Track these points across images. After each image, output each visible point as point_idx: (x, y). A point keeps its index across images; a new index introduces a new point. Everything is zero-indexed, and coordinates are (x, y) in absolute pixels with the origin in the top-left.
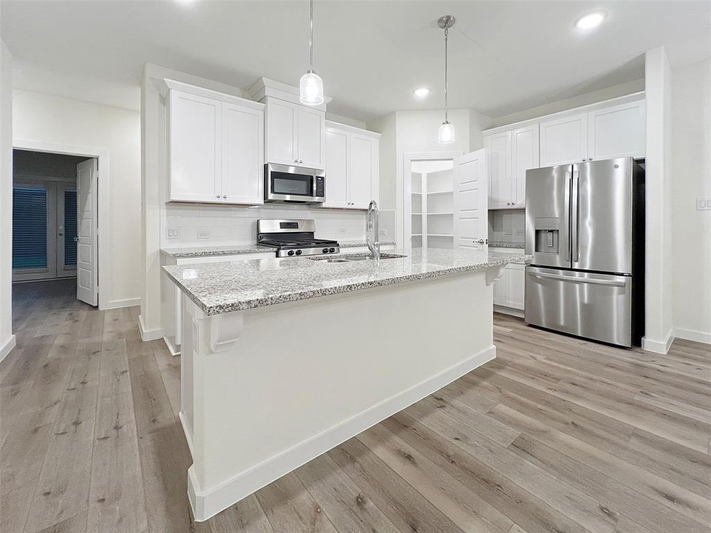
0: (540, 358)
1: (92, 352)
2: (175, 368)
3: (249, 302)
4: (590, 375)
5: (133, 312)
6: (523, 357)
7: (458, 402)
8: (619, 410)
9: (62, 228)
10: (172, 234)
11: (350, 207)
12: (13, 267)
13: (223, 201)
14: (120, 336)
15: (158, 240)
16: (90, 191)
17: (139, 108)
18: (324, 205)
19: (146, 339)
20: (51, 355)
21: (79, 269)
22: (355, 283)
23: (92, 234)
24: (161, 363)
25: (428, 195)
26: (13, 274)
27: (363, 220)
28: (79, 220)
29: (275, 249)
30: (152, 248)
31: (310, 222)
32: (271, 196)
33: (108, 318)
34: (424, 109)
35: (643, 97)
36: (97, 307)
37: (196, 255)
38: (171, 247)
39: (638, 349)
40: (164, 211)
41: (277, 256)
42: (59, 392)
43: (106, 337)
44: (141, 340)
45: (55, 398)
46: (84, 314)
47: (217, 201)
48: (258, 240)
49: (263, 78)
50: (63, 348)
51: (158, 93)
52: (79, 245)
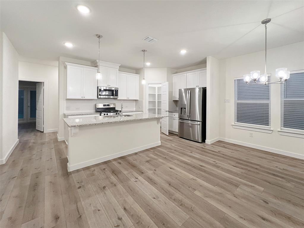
0: (173, 145)
1: (43, 144)
2: (67, 147)
3: (78, 125)
4: (181, 148)
5: (55, 133)
6: (169, 145)
7: (141, 154)
8: (179, 155)
9: (29, 104)
10: (68, 108)
11: (128, 99)
12: (18, 118)
13: (84, 98)
14: (51, 140)
15: (63, 110)
16: (41, 93)
17: (58, 66)
18: (118, 99)
19: (59, 140)
20: (31, 144)
21: (37, 119)
22: (104, 122)
23: (42, 107)
24: (63, 146)
25: (158, 94)
26: (19, 120)
27: (134, 103)
28: (37, 103)
29: (100, 113)
30: (61, 113)
31: (114, 104)
32: (99, 97)
33: (47, 135)
34: (151, 67)
35: (206, 69)
36: (43, 132)
37: (74, 115)
38: (66, 112)
39: (204, 143)
40: (65, 102)
41: (100, 115)
42: (34, 152)
43: (47, 140)
44: (58, 141)
45: (34, 153)
46: (39, 134)
47: (82, 98)
48: (96, 110)
49: (97, 60)
50: (34, 143)
51: (63, 66)
52: (37, 111)
